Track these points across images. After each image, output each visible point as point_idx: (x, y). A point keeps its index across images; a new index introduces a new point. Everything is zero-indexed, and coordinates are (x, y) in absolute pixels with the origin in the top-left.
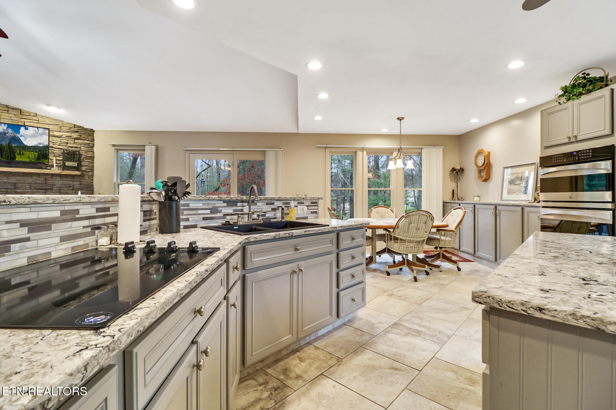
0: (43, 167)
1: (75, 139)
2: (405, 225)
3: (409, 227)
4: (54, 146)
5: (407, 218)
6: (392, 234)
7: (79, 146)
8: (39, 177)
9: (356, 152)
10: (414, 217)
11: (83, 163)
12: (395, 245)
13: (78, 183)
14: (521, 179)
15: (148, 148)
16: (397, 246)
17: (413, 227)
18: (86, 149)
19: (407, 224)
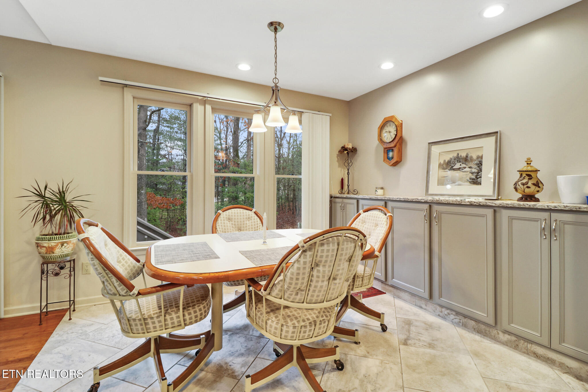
2: (301, 271)
3: (311, 276)
5: (309, 253)
6: (262, 293)
9: (191, 105)
12: (269, 322)
14: (466, 160)
16: (274, 325)
17: (321, 275)
19: (308, 270)
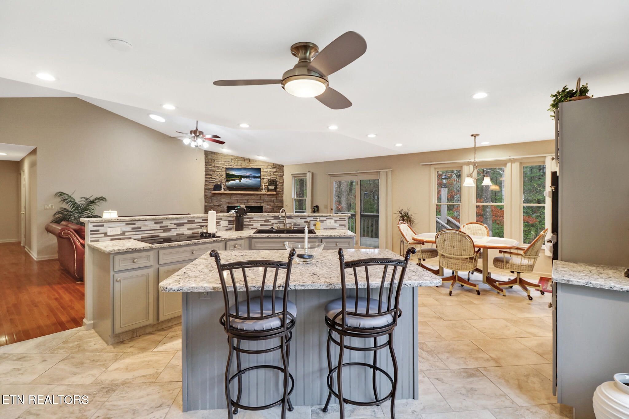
0: (259, 190)
1: (274, 172)
4: (264, 178)
7: (276, 176)
8: (258, 196)
9: (461, 167)
10: (446, 235)
11: (278, 187)
13: (275, 199)
15: (308, 175)
18: (280, 178)
